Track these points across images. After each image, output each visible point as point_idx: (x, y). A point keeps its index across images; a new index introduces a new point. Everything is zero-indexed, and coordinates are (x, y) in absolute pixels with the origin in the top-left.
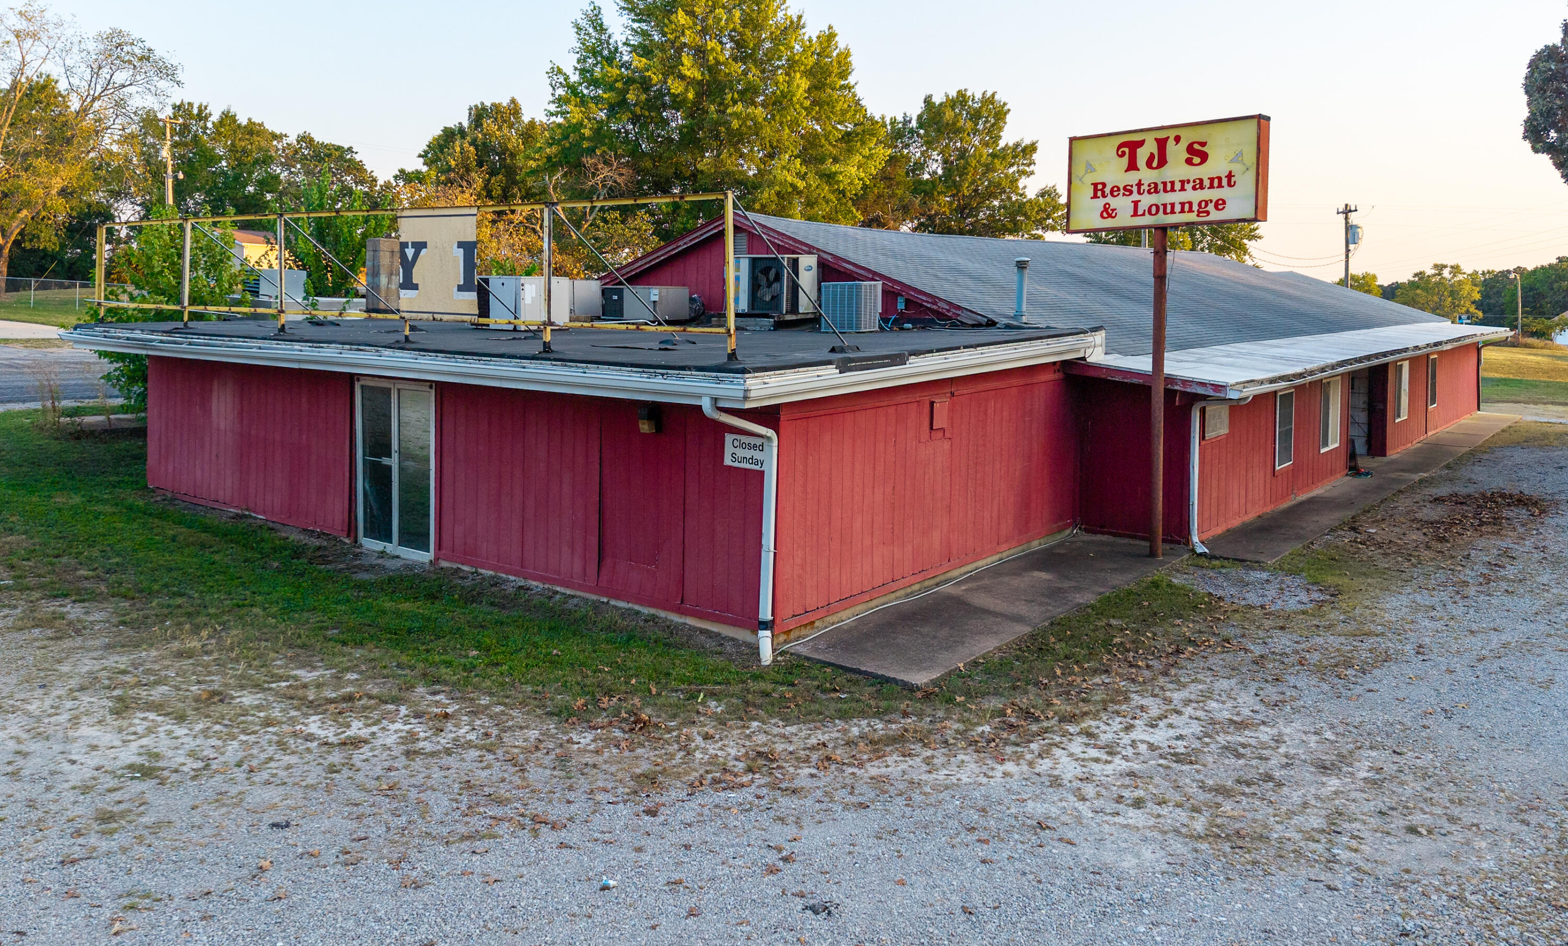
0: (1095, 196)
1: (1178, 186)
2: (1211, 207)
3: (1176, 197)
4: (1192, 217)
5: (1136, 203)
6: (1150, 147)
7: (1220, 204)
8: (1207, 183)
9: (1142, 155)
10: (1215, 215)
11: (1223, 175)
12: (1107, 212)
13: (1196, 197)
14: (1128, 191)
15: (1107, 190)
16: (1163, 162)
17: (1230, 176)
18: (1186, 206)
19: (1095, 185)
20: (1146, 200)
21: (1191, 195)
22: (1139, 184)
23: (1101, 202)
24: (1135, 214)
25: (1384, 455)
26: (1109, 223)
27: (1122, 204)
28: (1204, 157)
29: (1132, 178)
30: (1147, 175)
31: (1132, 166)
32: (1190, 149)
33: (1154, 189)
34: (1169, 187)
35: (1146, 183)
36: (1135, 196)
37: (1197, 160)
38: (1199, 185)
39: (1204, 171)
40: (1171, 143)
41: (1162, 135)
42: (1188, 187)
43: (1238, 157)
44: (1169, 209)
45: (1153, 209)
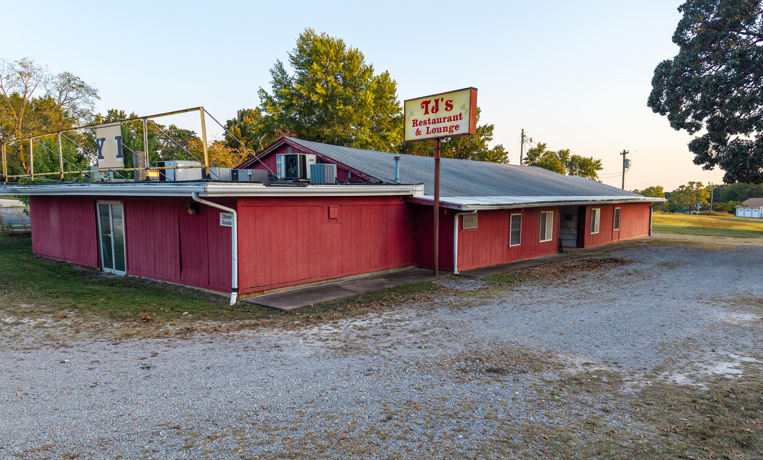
0: (414, 126)
1: (442, 120)
2: (454, 129)
3: (442, 125)
4: (447, 133)
5: (428, 128)
6: (432, 104)
7: (457, 127)
8: (452, 118)
9: (430, 106)
10: (455, 132)
11: (458, 114)
12: (418, 133)
14: (425, 123)
15: (418, 123)
16: (437, 110)
17: (460, 115)
18: (445, 129)
19: (414, 121)
20: (432, 127)
21: (448, 124)
22: (429, 120)
23: (416, 128)
24: (428, 133)
25: (584, 247)
26: (419, 137)
27: (423, 129)
28: (451, 107)
29: (426, 117)
30: (432, 116)
31: (427, 112)
32: (447, 104)
33: (434, 122)
34: (439, 121)
35: (431, 119)
36: (428, 125)
37: (449, 108)
38: (450, 120)
39: (451, 114)
40: (440, 101)
41: (436, 98)
42: (446, 120)
43: (463, 107)
44: (439, 130)
45: (434, 130)
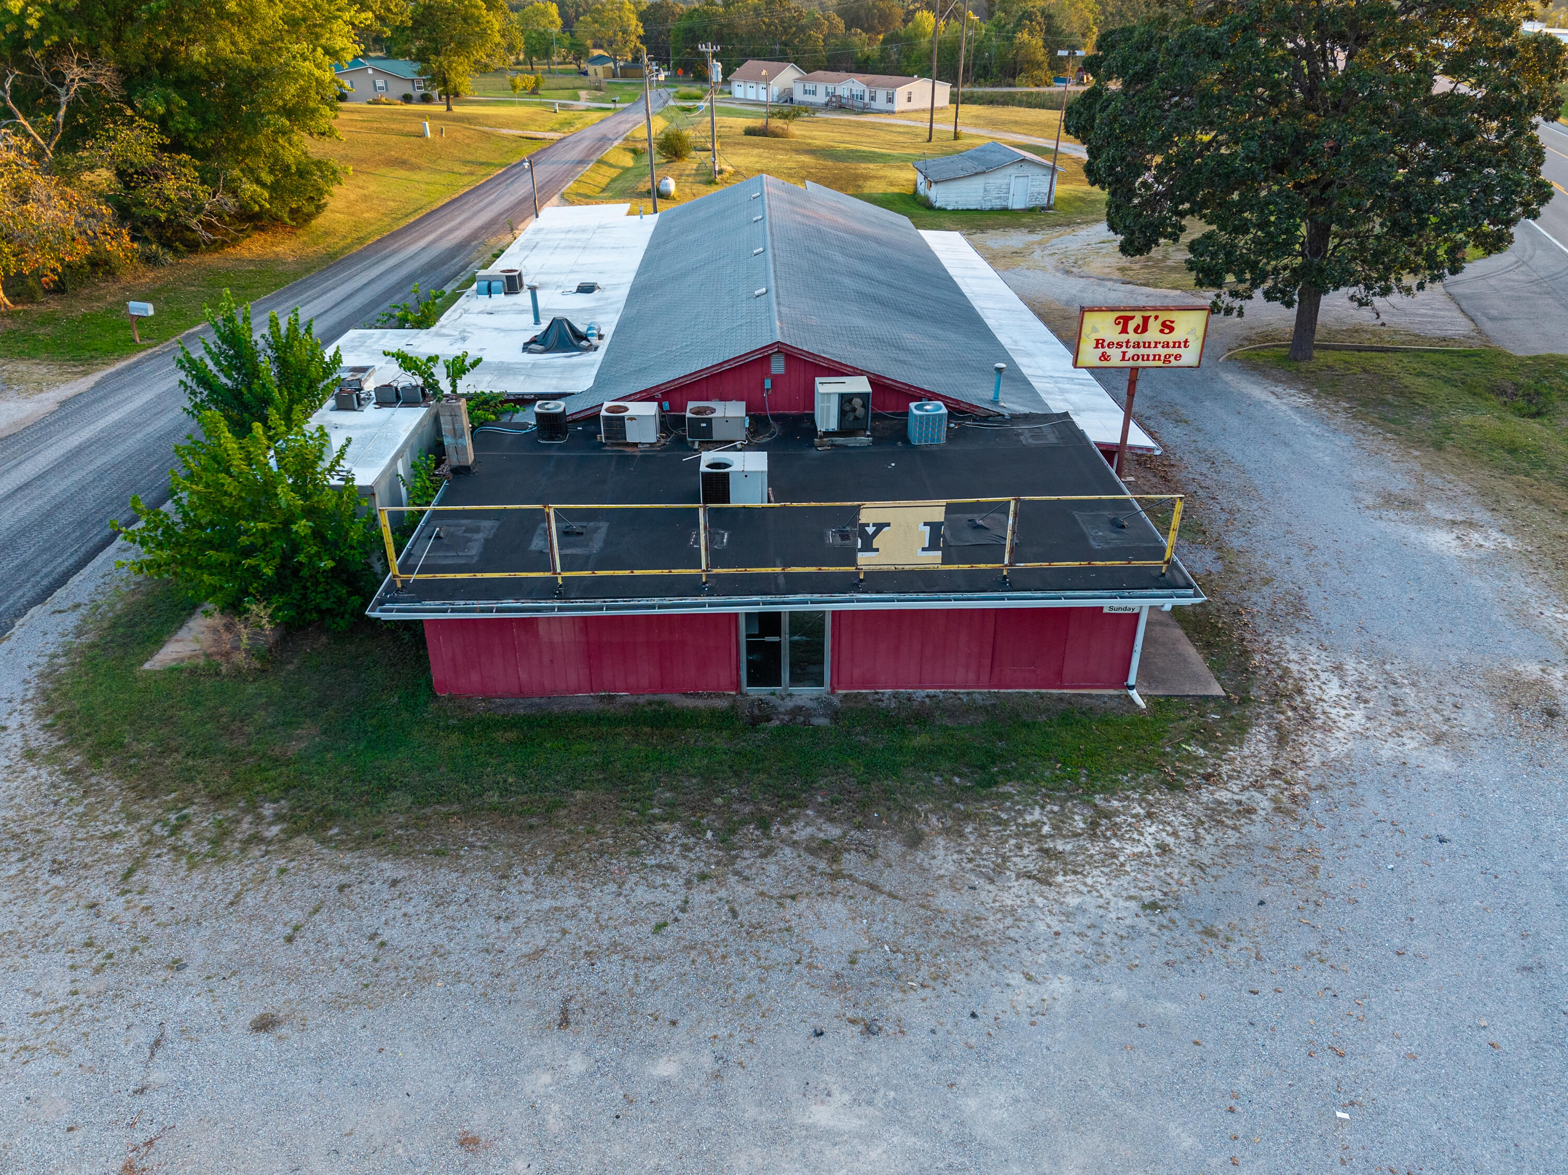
0: (1097, 347)
1: (1153, 345)
2: (1172, 359)
3: (1151, 351)
4: (1160, 363)
5: (1124, 353)
6: (1138, 320)
7: (1178, 357)
8: (1171, 344)
9: (1132, 325)
10: (1174, 363)
11: (1182, 340)
12: (1104, 357)
13: (1163, 352)
14: (1119, 345)
15: (1105, 344)
16: (1145, 329)
17: (1186, 342)
18: (1157, 357)
19: (1097, 340)
20: (1131, 352)
21: (1160, 350)
22: (1128, 342)
23: (1101, 350)
24: (1123, 359)
26: (1105, 364)
27: (1115, 353)
28: (1172, 329)
29: (1124, 338)
30: (1132, 336)
31: (1124, 330)
32: (1164, 324)
33: (1137, 345)
34: (1147, 345)
35: (1132, 341)
36: (1124, 349)
37: (1167, 331)
38: (1166, 345)
39: (1171, 338)
40: (1152, 320)
41: (1147, 314)
42: (1159, 346)
43: (1193, 331)
44: (1145, 358)
45: (1135, 357)
